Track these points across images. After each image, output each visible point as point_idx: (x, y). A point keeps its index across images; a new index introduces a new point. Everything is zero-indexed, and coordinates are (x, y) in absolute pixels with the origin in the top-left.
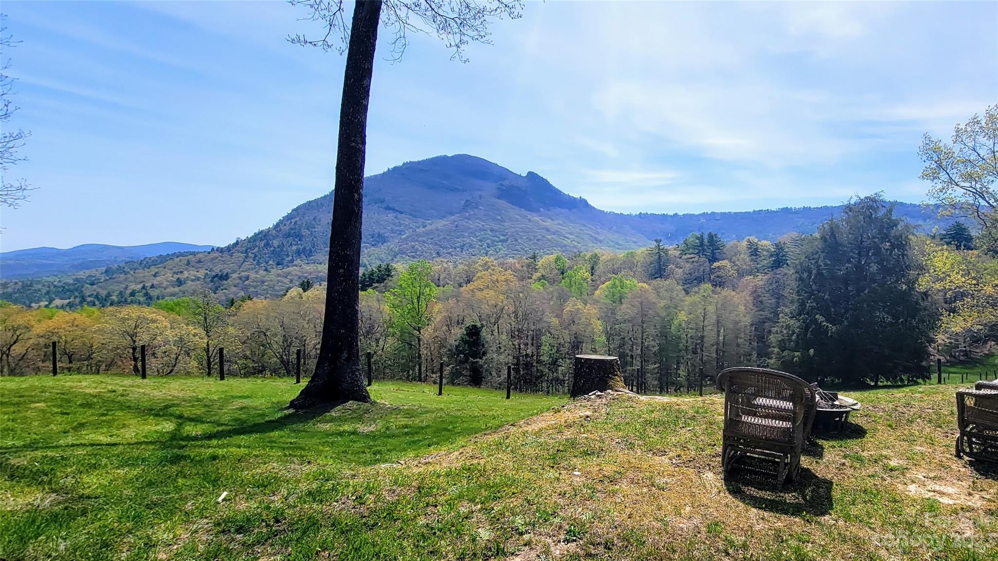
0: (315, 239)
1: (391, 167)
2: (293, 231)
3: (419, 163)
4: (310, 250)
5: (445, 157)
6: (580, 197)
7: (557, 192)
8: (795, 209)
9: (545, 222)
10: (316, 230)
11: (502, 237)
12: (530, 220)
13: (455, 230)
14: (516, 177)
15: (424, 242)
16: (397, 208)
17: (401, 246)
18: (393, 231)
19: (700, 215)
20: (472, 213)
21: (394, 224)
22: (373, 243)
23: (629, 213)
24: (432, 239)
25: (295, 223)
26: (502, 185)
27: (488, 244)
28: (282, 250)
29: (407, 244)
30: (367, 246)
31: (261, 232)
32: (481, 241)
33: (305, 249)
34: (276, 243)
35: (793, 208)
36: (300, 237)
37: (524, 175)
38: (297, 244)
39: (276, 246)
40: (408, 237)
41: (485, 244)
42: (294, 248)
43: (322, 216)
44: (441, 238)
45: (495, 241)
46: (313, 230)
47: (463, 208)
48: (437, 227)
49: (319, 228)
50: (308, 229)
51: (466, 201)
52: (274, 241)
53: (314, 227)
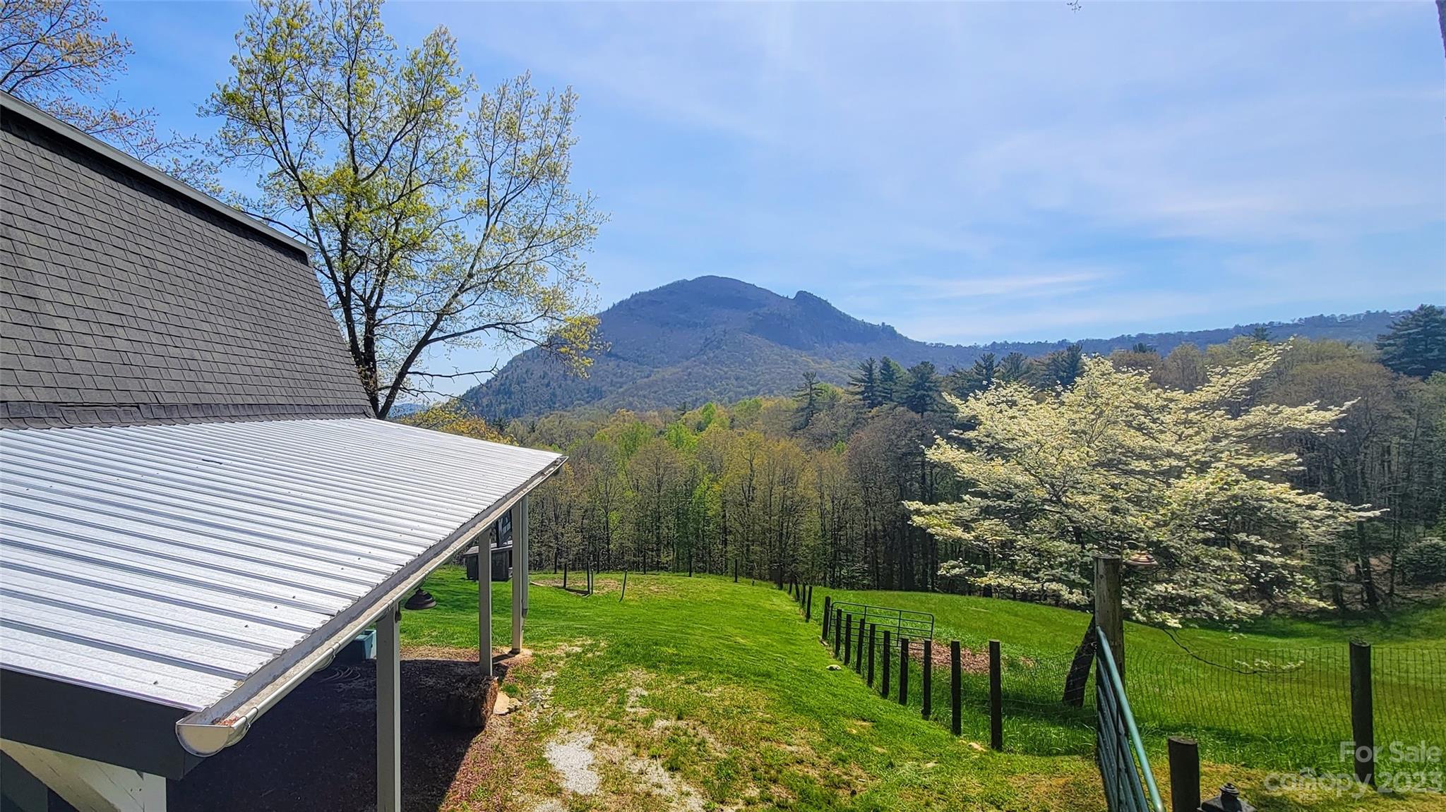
0: (524, 396)
1: (616, 302)
2: (502, 388)
3: (650, 293)
4: (519, 410)
5: (685, 281)
6: (883, 324)
7: (844, 319)
8: (1344, 317)
9: (820, 364)
10: (527, 385)
11: (751, 388)
12: (795, 362)
13: (686, 380)
14: (781, 301)
15: (644, 397)
16: (620, 354)
17: (617, 402)
18: (612, 384)
19: (1112, 340)
20: (712, 355)
21: (614, 375)
22: (588, 400)
23: (972, 344)
24: (655, 392)
25: (507, 377)
26: (756, 314)
27: (730, 398)
28: (490, 410)
29: (624, 400)
30: (581, 404)
31: (472, 390)
32: (720, 393)
33: (513, 408)
34: (485, 401)
35: (1337, 315)
36: (509, 393)
37: (792, 297)
38: (506, 403)
39: (484, 405)
40: (626, 391)
41: (726, 398)
42: (503, 407)
43: (536, 367)
44: (668, 390)
45: (740, 393)
46: (524, 385)
47: (701, 350)
48: (664, 376)
49: (530, 383)
50: (518, 384)
51: (706, 339)
52: (484, 400)
53: (525, 382)
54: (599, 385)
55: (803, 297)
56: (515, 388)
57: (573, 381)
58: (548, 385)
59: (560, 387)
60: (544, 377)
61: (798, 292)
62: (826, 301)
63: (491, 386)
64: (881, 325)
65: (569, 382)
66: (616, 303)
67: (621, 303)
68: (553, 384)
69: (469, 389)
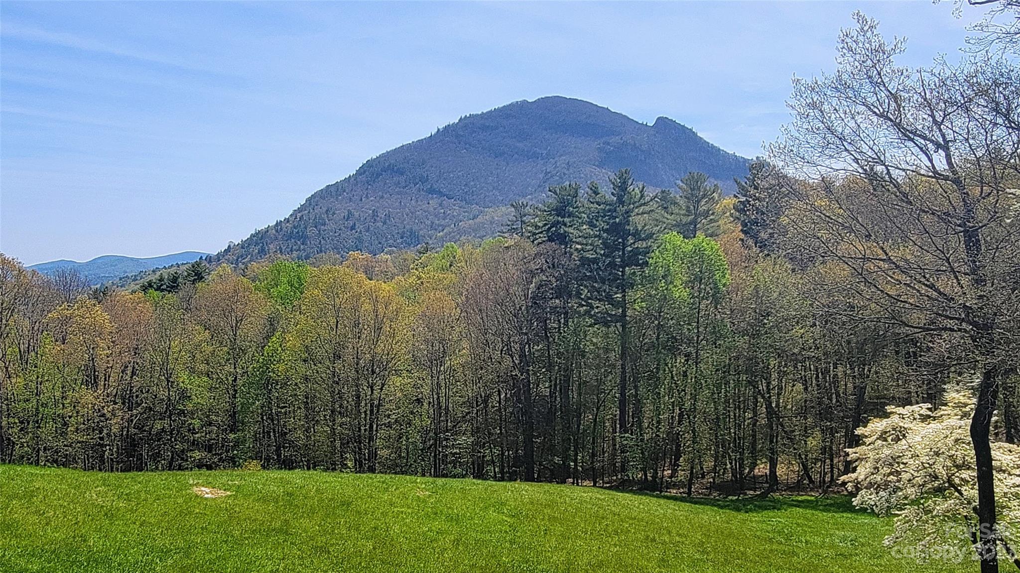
2: (296, 231)
7: (712, 151)
10: (327, 227)
14: (638, 128)
18: (432, 227)
21: (436, 215)
22: (401, 246)
26: (607, 143)
36: (303, 238)
37: (651, 123)
43: (339, 206)
46: (323, 227)
47: (539, 186)
48: (493, 218)
49: (331, 226)
50: (316, 227)
51: (547, 173)
52: (271, 246)
53: (324, 224)
54: (415, 228)
55: (662, 122)
56: (311, 231)
57: (385, 223)
58: (353, 228)
59: (368, 230)
60: (348, 218)
61: (659, 118)
62: (691, 130)
63: (281, 229)
64: (755, 159)
65: (380, 224)
66: (441, 127)
67: (447, 128)
68: (359, 227)
69: (253, 232)
